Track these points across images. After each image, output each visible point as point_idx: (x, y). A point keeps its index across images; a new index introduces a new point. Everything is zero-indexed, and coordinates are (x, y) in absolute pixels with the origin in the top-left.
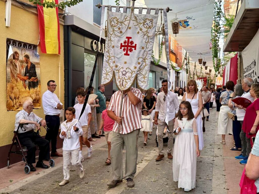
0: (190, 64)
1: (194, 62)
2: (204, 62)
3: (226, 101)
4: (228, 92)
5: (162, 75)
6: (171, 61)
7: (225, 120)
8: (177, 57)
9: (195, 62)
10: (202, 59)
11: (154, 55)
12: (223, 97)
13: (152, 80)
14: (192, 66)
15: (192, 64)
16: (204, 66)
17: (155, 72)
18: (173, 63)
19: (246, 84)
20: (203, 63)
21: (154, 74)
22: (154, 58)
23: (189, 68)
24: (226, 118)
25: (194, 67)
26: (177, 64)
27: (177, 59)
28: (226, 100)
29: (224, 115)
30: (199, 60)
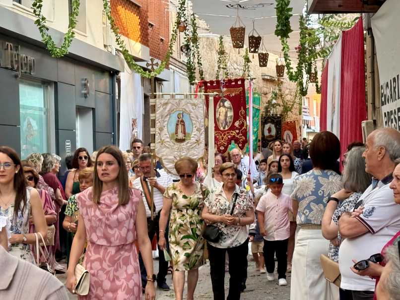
0: (201, 43)
1: (216, 37)
2: (251, 38)
3: (311, 210)
4: (316, 177)
5: (85, 96)
6: (123, 38)
7: (314, 284)
8: (147, 17)
9: (221, 38)
10: (243, 30)
11: (43, 19)
12: (300, 196)
13: (44, 117)
14: (211, 50)
15: (210, 43)
16: (255, 52)
17: (56, 83)
18: (133, 42)
19: (383, 151)
20: (250, 43)
21: (51, 90)
22: (47, 29)
23: (196, 61)
24: (316, 276)
25: (216, 57)
26: (148, 46)
27: (145, 26)
28: (308, 207)
29: (307, 266)
30: (233, 30)
